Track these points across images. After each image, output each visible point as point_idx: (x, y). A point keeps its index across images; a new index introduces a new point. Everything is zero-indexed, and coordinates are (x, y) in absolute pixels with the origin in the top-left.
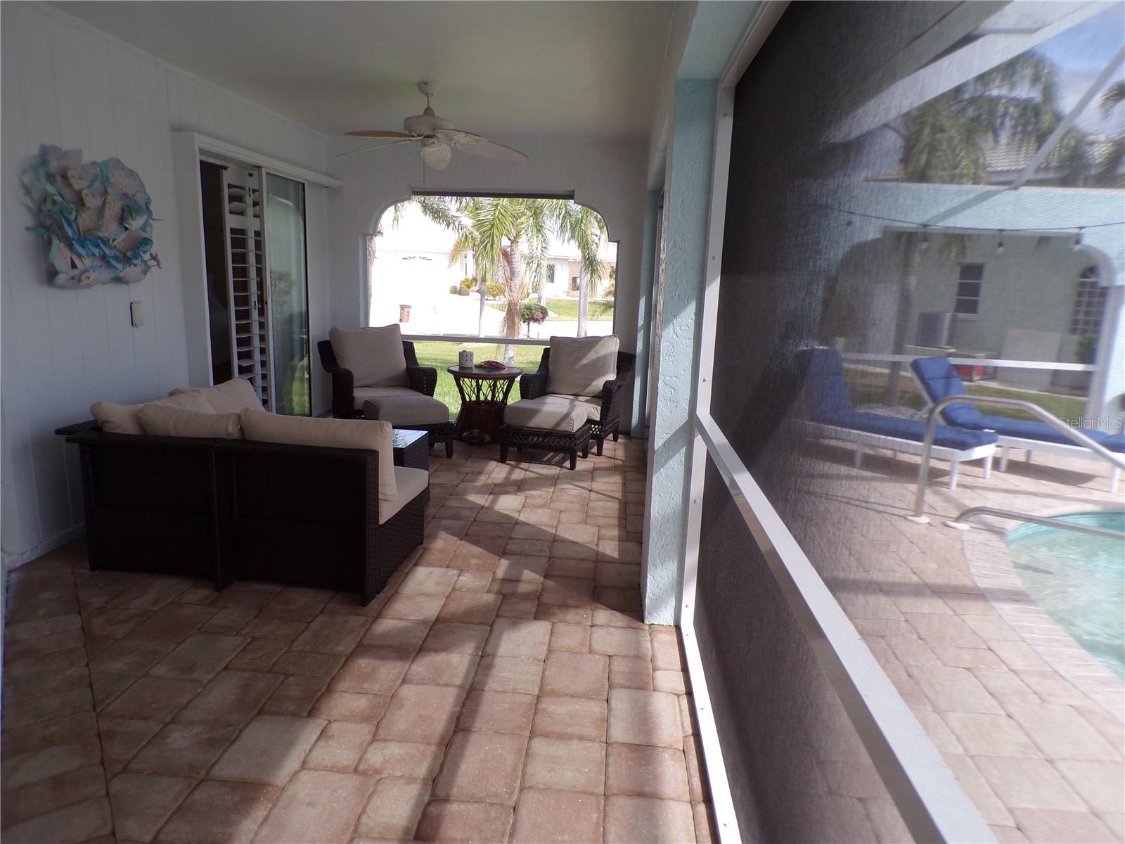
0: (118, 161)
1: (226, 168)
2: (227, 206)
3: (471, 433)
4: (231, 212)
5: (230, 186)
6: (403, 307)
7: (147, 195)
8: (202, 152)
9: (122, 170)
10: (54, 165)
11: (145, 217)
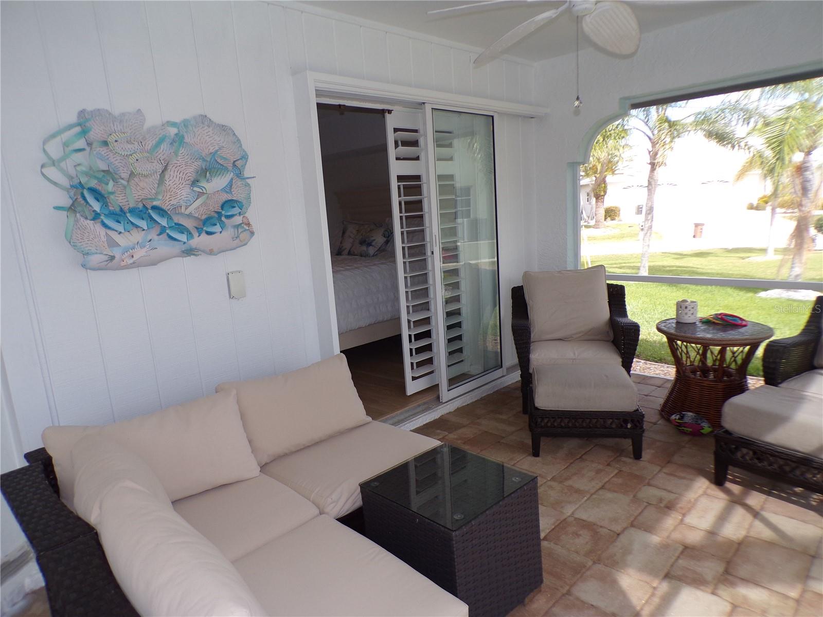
0: (204, 117)
1: (390, 112)
2: (392, 152)
3: (682, 418)
4: (397, 159)
5: (396, 130)
6: (697, 225)
7: (244, 151)
8: (319, 93)
9: (209, 126)
10: (97, 132)
11: (229, 176)
